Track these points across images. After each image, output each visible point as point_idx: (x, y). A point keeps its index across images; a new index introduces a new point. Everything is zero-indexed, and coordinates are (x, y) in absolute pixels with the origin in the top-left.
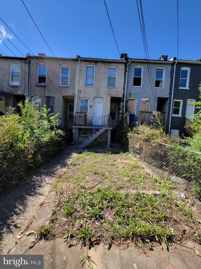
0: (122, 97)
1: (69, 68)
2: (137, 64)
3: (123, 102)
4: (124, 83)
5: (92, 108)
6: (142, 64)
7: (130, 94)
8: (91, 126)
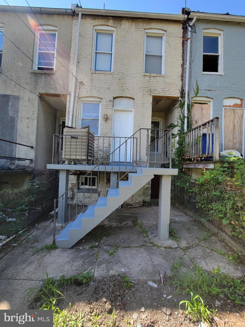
0: (179, 96)
1: (57, 33)
2: (209, 26)
3: (180, 107)
4: (183, 66)
5: (109, 122)
6: (220, 27)
7: (198, 89)
8: (107, 164)
